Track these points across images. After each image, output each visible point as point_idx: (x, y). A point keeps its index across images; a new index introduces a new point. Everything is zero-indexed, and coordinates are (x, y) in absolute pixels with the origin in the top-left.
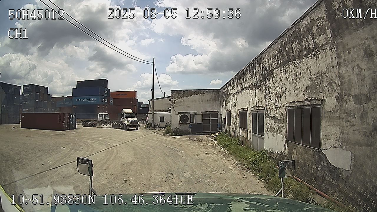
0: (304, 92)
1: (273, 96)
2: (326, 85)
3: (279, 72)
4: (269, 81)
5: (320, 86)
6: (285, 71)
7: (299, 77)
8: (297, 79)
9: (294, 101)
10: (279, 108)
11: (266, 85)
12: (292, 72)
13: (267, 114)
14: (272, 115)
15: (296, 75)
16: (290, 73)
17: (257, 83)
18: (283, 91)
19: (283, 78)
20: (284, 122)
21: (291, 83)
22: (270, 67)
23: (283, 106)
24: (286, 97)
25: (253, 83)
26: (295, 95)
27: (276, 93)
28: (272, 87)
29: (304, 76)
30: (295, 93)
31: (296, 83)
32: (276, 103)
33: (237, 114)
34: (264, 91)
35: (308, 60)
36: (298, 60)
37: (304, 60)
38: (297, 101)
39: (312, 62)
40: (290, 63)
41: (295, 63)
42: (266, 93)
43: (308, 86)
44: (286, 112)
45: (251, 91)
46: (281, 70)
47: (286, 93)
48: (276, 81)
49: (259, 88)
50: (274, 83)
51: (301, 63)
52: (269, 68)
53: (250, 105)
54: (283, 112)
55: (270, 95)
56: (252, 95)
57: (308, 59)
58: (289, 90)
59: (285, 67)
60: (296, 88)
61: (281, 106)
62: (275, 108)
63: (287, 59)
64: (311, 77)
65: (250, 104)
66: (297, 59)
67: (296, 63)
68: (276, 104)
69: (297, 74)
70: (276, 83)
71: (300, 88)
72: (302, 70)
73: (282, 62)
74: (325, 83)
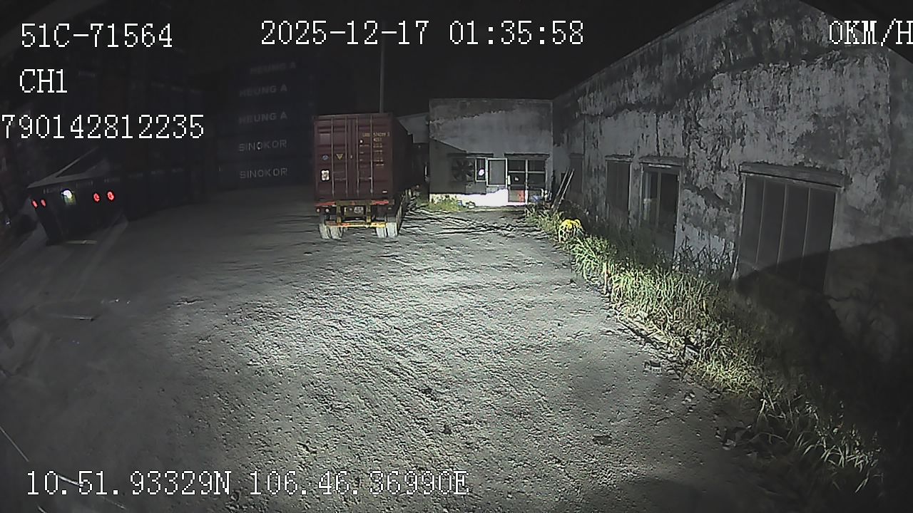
0: (795, 144)
1: (707, 139)
2: (856, 143)
3: (730, 82)
4: (698, 99)
5: (839, 141)
6: (748, 82)
7: (784, 105)
8: (777, 109)
9: (766, 161)
10: (721, 172)
11: (689, 107)
12: (765, 89)
13: (686, 178)
14: (701, 182)
15: (776, 98)
16: (759, 91)
17: (663, 97)
18: (736, 131)
19: (738, 98)
20: (734, 209)
21: (762, 115)
22: (704, 64)
23: (734, 168)
24: (743, 146)
25: (650, 96)
26: (770, 147)
27: (716, 132)
28: (704, 115)
29: (798, 106)
30: (771, 144)
31: (776, 118)
32: (715, 157)
33: (600, 168)
34: (683, 122)
35: (813, 69)
36: (786, 64)
37: (802, 69)
38: (773, 162)
39: (824, 78)
40: (761, 65)
41: (777, 70)
42: (687, 128)
43: (808, 133)
44: (742, 185)
45: (645, 116)
46: (734, 79)
47: (745, 137)
48: (718, 103)
49: (669, 112)
50: (711, 107)
51: (793, 74)
52: (701, 68)
53: (640, 150)
54: (732, 184)
55: (698, 135)
56: (647, 126)
57: (812, 67)
58: (753, 132)
59: (745, 72)
60: (774, 131)
61: (727, 167)
62: (711, 170)
63: (753, 54)
64: (817, 113)
65: (639, 147)
66: (783, 62)
67: (779, 69)
68: (714, 159)
69: (778, 97)
70: (718, 107)
71: (783, 131)
72: (793, 91)
73: (738, 58)
74: (852, 139)
